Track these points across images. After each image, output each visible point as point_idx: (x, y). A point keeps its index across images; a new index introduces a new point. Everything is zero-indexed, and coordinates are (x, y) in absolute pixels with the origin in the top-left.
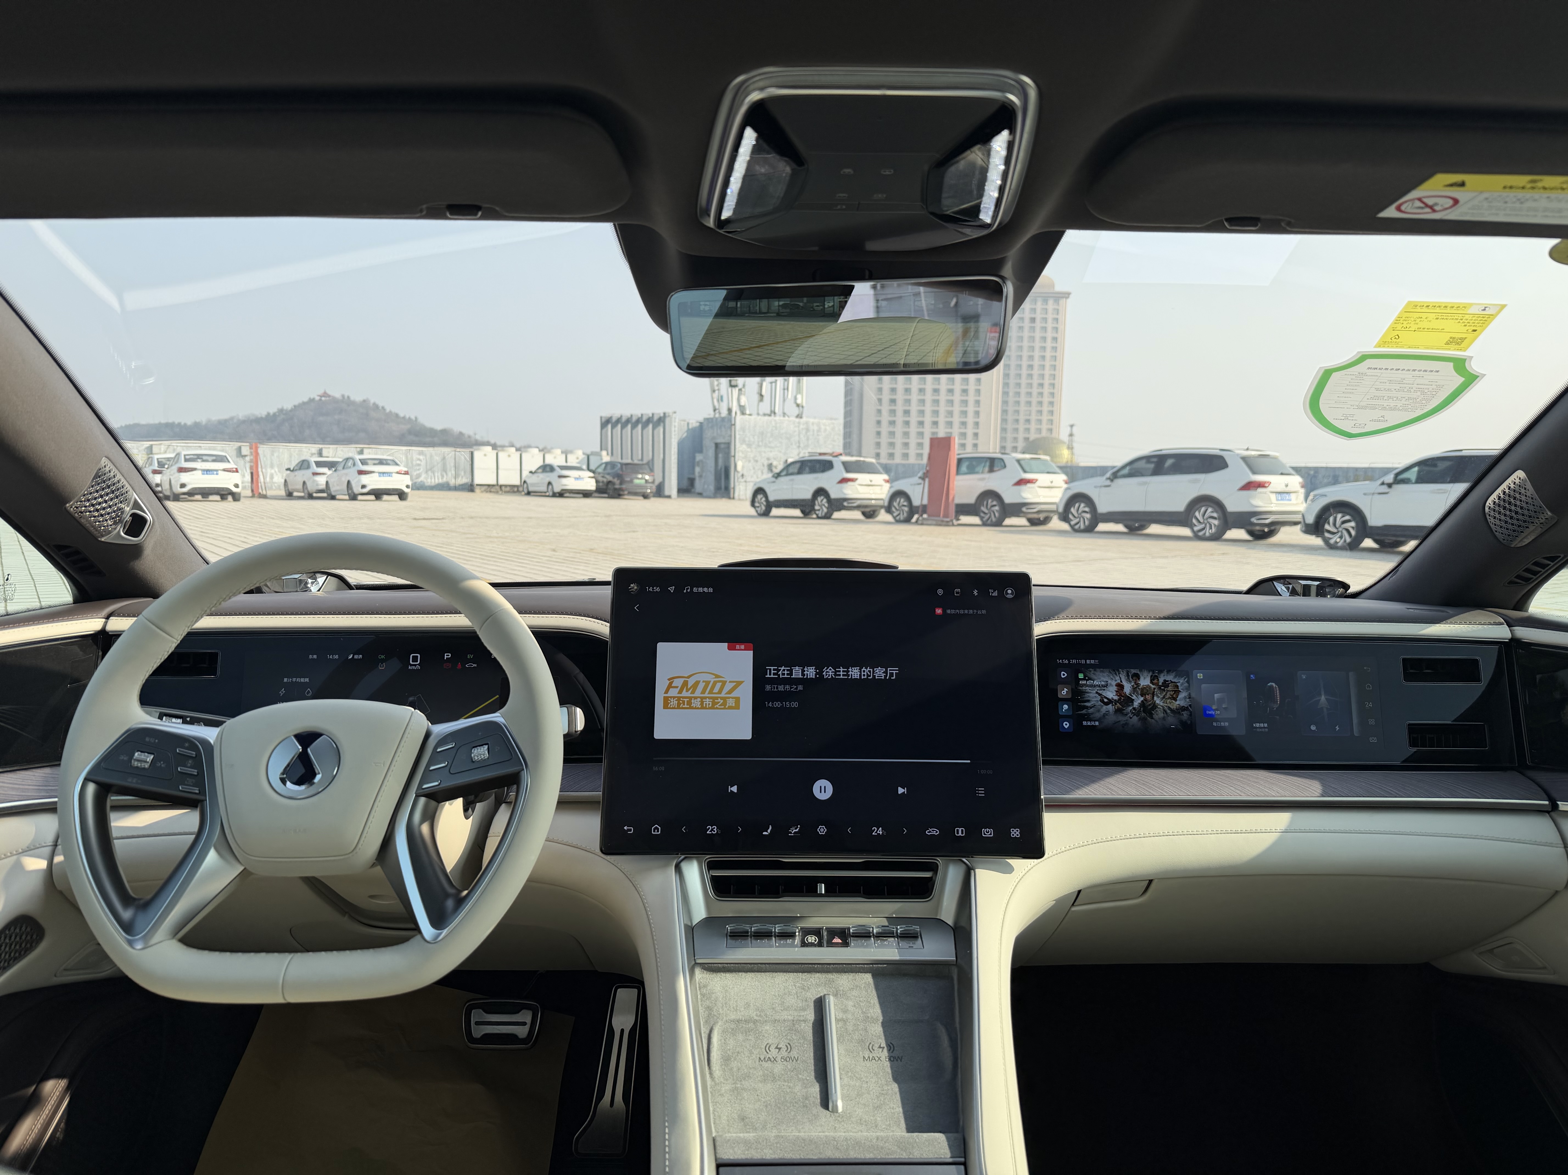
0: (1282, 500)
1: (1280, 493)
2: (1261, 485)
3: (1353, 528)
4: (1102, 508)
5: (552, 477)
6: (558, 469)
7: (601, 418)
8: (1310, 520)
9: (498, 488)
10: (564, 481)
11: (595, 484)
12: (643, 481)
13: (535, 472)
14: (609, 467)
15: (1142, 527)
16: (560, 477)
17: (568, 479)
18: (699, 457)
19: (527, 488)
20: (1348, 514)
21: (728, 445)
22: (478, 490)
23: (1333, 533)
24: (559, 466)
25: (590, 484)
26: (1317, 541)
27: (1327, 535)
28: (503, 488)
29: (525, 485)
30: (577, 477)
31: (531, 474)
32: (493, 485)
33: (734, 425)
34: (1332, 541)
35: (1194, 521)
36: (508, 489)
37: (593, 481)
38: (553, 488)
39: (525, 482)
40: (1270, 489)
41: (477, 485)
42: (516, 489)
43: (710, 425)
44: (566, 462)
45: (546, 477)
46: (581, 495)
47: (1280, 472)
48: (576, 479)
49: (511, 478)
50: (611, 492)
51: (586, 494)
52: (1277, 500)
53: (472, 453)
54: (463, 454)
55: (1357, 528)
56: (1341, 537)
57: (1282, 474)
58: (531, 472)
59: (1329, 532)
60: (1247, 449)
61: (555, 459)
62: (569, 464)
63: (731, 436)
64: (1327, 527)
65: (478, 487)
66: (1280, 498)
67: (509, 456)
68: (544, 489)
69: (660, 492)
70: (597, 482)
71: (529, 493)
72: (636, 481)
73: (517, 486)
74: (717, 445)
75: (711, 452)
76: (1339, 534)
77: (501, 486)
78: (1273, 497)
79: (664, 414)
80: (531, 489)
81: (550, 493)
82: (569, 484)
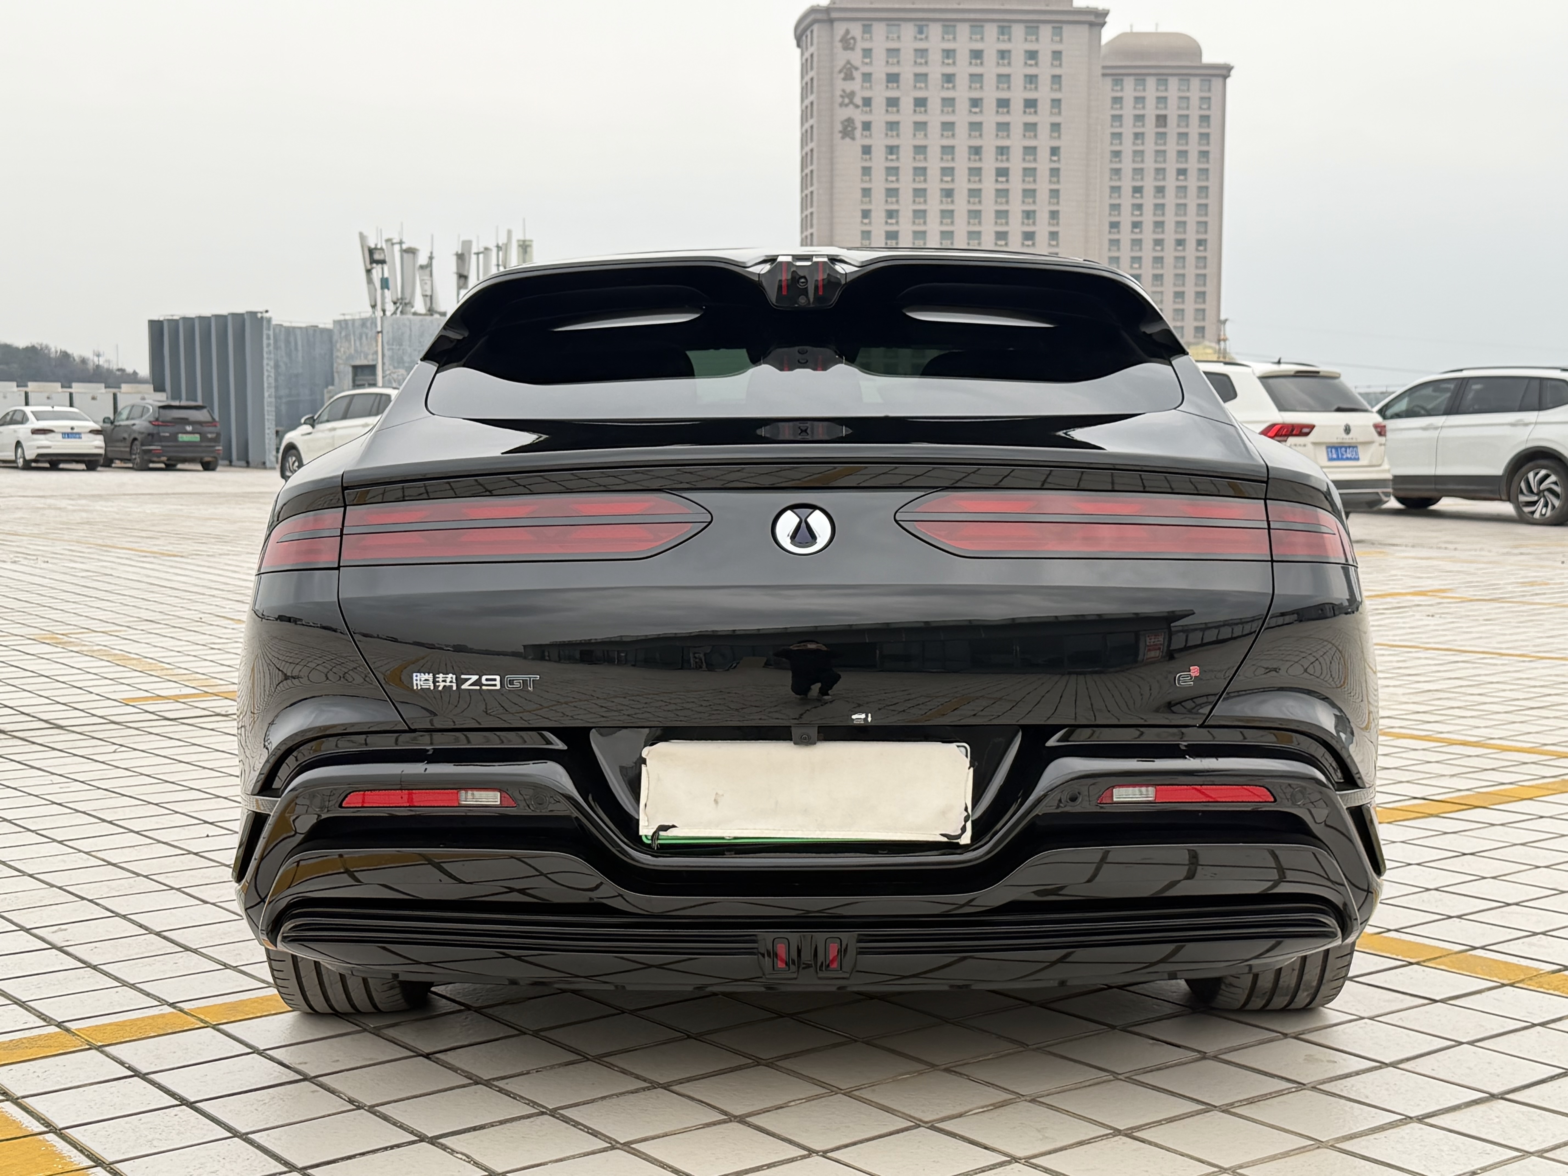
6: (33, 418)
7: (151, 323)
10: (43, 439)
11: (102, 444)
12: (195, 438)
14: (135, 412)
16: (36, 432)
17: (53, 435)
21: (369, 370)
24: (35, 413)
25: (93, 445)
30: (69, 431)
33: (381, 332)
37: (101, 437)
38: (23, 452)
43: (343, 334)
45: (14, 433)
46: (83, 466)
48: (67, 435)
50: (137, 458)
51: (91, 463)
63: (376, 353)
69: (244, 459)
70: (108, 440)
72: (183, 438)
74: (355, 365)
81: (20, 462)
82: (56, 445)
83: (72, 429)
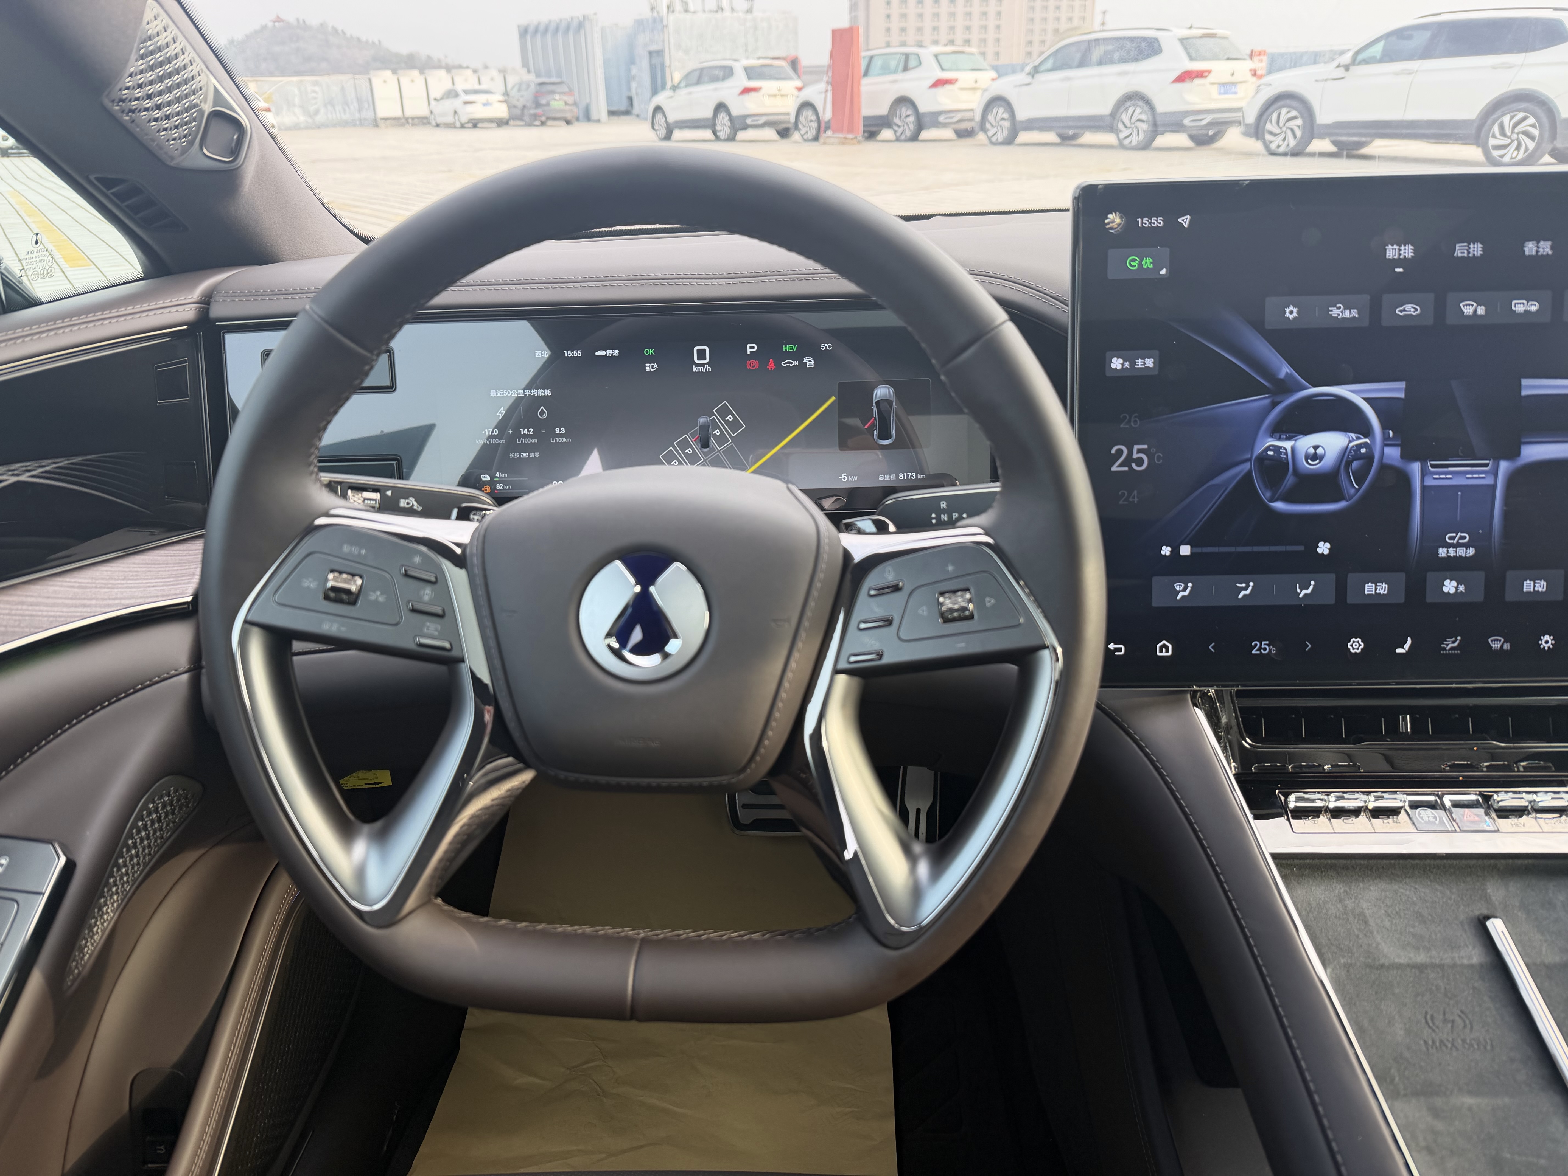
0: (1226, 93)
1: (1224, 85)
2: (1201, 74)
3: (1299, 127)
4: (1022, 115)
5: (457, 103)
6: (462, 94)
7: (519, 27)
8: (1251, 118)
9: (403, 121)
10: (472, 108)
11: (507, 110)
12: (562, 103)
13: (442, 99)
14: (522, 88)
15: (1075, 137)
16: (466, 103)
17: (476, 105)
18: (634, 71)
19: (437, 119)
20: (1295, 108)
21: (660, 53)
22: (382, 124)
23: (1275, 135)
25: (501, 111)
26: (1256, 145)
27: (1268, 137)
28: (410, 120)
29: (433, 116)
31: (437, 102)
32: (399, 118)
33: (667, 26)
34: (1273, 146)
35: (1121, 126)
36: (417, 121)
37: (505, 106)
38: (459, 117)
39: (433, 112)
40: (1211, 78)
41: (381, 119)
42: (424, 121)
43: (641, 29)
44: (480, 83)
45: (449, 105)
46: (494, 125)
47: (1226, 57)
48: (485, 105)
49: (417, 107)
50: (525, 119)
51: (500, 123)
52: (1220, 94)
53: (370, 80)
54: (362, 81)
55: (1303, 128)
56: (1284, 140)
57: (1228, 59)
58: (435, 99)
59: (1271, 133)
60: (1191, 27)
61: (465, 81)
62: (483, 87)
63: (663, 41)
64: (1269, 126)
65: (383, 121)
66: (1222, 91)
67: (412, 81)
68: (450, 119)
69: (588, 118)
70: (509, 107)
71: (438, 125)
72: (555, 104)
73: (426, 118)
74: (650, 53)
75: (645, 64)
76: (1283, 136)
77: (406, 118)
78: (1214, 90)
79: (584, 17)
80: (440, 120)
81: (458, 125)
82: (478, 111)
83: (487, 100)
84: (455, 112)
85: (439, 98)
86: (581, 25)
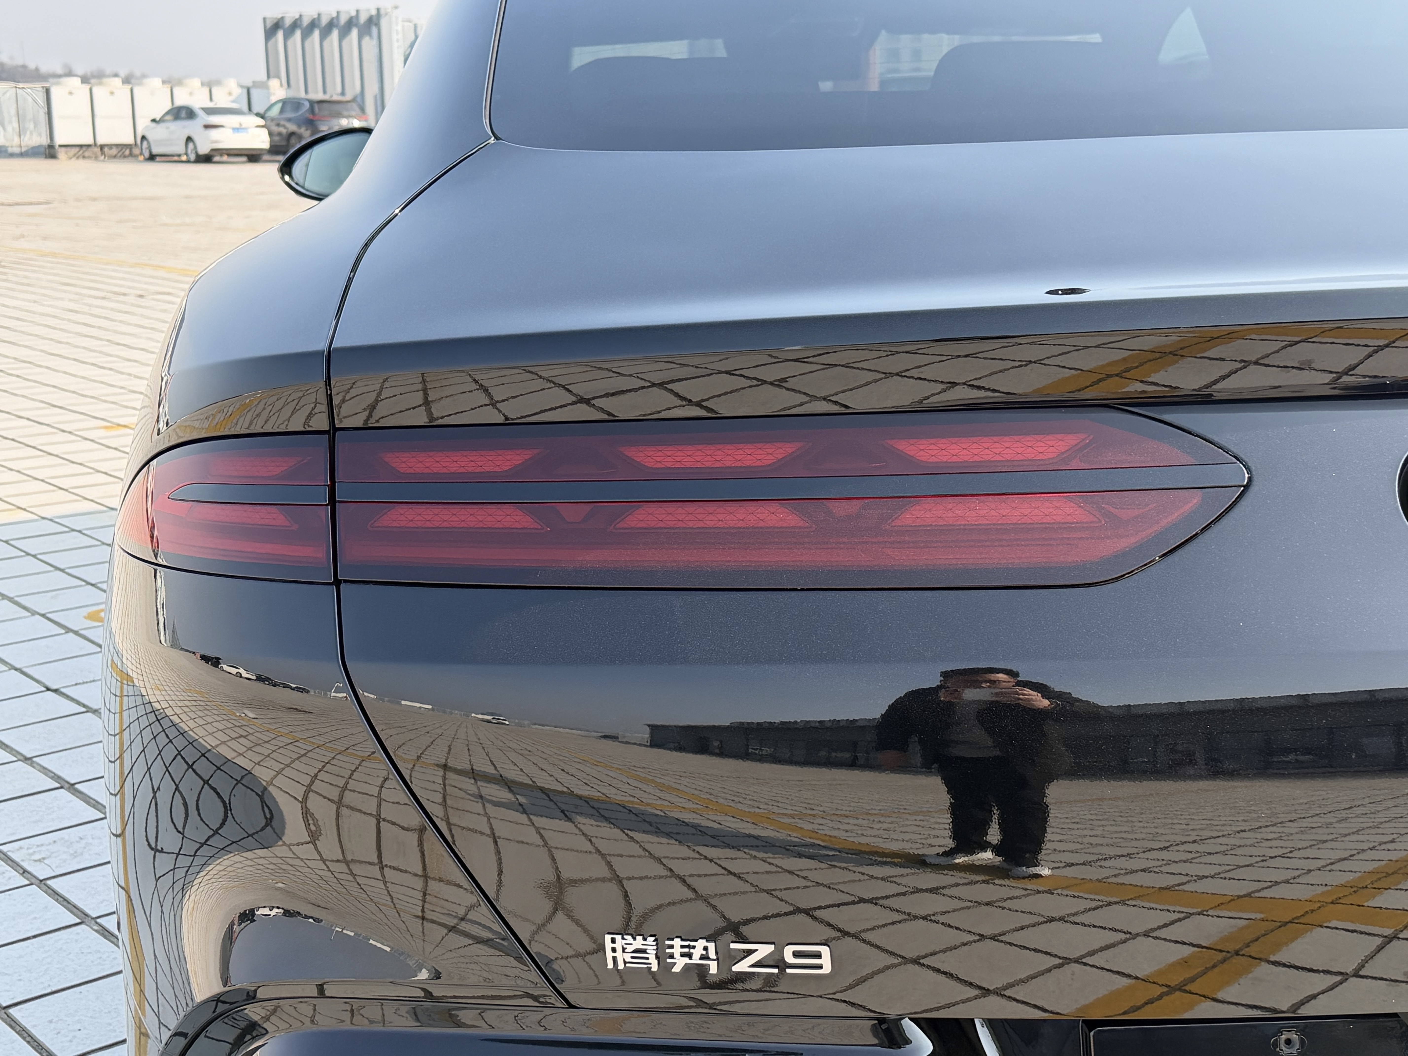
5: (192, 127)
6: (201, 114)
9: (97, 150)
10: (214, 134)
11: (268, 139)
13: (161, 120)
14: (288, 107)
16: (207, 127)
17: (221, 130)
19: (149, 147)
22: (62, 154)
24: (203, 109)
25: (261, 140)
28: (106, 149)
29: (144, 144)
30: (237, 126)
31: (154, 125)
32: (89, 146)
36: (114, 151)
37: (265, 132)
38: (195, 147)
39: (144, 138)
41: (60, 146)
42: (127, 152)
44: (213, 100)
45: (182, 129)
46: (245, 159)
48: (236, 130)
49: (118, 132)
51: (250, 156)
53: (48, 92)
54: (31, 94)
58: (154, 121)
61: (193, 96)
65: (63, 149)
67: (112, 93)
68: (180, 148)
70: (271, 134)
71: (152, 158)
73: (130, 146)
77: (102, 147)
79: (378, 10)
80: (155, 151)
81: (192, 156)
82: (227, 140)
83: (241, 125)
84: (189, 139)
85: (158, 119)
86: (373, 22)
